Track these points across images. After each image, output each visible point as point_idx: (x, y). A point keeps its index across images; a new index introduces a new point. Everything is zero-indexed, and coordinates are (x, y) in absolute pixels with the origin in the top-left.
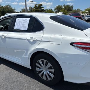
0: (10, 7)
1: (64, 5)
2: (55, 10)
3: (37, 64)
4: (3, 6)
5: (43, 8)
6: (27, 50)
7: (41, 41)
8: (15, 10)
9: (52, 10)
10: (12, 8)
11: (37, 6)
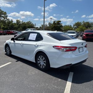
0: (31, 23)
1: (83, 22)
2: (74, 26)
3: (38, 59)
4: (25, 22)
5: (62, 24)
6: (34, 51)
7: (41, 46)
8: (35, 25)
9: (71, 26)
10: (32, 24)
11: (56, 22)
